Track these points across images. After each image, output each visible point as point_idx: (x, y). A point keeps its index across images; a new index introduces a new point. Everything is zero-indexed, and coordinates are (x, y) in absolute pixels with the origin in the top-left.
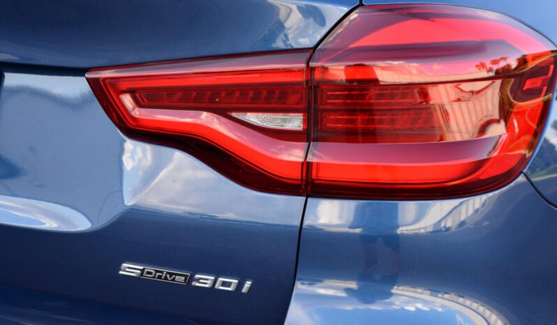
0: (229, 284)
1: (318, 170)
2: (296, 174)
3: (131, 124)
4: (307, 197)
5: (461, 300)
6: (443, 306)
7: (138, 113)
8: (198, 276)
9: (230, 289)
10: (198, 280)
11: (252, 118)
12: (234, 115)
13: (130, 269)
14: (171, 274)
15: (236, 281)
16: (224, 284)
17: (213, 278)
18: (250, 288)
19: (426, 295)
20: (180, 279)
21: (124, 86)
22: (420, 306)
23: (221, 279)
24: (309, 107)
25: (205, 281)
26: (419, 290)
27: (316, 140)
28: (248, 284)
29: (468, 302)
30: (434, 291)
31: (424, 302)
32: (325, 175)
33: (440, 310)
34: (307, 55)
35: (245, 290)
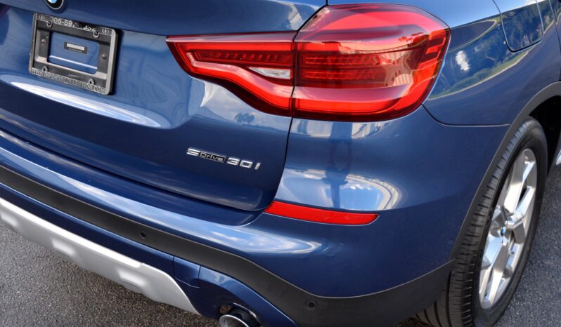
0: (247, 164)
1: (299, 103)
2: (286, 105)
3: (193, 70)
4: (293, 117)
5: (382, 183)
6: (371, 187)
7: (195, 64)
8: (230, 159)
9: (248, 167)
10: (230, 161)
11: (262, 71)
12: (251, 68)
13: (193, 152)
14: (216, 157)
15: (251, 163)
16: (245, 164)
17: (238, 160)
18: (259, 167)
19: (361, 179)
20: (220, 160)
21: (189, 47)
22: (358, 186)
23: (243, 161)
24: (294, 66)
25: (234, 161)
26: (359, 177)
27: (298, 85)
28: (258, 165)
29: (386, 185)
30: (367, 177)
31: (361, 184)
32: (303, 107)
33: (369, 189)
34: (294, 35)
35: (256, 168)
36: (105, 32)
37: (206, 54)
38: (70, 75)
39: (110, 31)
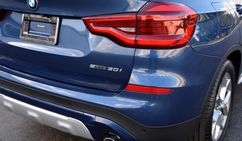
0: (116, 70)
1: (138, 42)
2: (133, 43)
3: (93, 30)
4: (136, 48)
5: (173, 74)
6: (168, 75)
7: (94, 28)
8: (109, 68)
9: (117, 71)
10: (109, 69)
11: (122, 29)
12: (118, 28)
13: (92, 66)
14: (102, 67)
15: (118, 69)
16: (115, 70)
17: (112, 68)
18: (122, 71)
19: (164, 72)
20: (104, 68)
21: (91, 21)
22: (163, 75)
23: (114, 68)
24: (137, 26)
25: (110, 69)
26: (163, 71)
27: (138, 34)
28: (121, 70)
29: (175, 74)
30: (166, 71)
31: (164, 74)
32: (140, 43)
33: (168, 76)
34: (136, 13)
35: (120, 71)
36: (54, 18)
37: (99, 23)
38: (38, 38)
39: (57, 18)
